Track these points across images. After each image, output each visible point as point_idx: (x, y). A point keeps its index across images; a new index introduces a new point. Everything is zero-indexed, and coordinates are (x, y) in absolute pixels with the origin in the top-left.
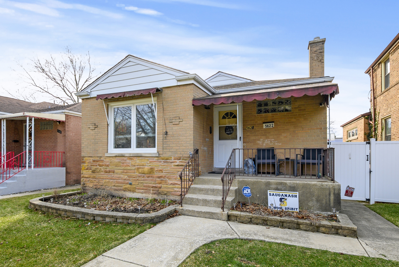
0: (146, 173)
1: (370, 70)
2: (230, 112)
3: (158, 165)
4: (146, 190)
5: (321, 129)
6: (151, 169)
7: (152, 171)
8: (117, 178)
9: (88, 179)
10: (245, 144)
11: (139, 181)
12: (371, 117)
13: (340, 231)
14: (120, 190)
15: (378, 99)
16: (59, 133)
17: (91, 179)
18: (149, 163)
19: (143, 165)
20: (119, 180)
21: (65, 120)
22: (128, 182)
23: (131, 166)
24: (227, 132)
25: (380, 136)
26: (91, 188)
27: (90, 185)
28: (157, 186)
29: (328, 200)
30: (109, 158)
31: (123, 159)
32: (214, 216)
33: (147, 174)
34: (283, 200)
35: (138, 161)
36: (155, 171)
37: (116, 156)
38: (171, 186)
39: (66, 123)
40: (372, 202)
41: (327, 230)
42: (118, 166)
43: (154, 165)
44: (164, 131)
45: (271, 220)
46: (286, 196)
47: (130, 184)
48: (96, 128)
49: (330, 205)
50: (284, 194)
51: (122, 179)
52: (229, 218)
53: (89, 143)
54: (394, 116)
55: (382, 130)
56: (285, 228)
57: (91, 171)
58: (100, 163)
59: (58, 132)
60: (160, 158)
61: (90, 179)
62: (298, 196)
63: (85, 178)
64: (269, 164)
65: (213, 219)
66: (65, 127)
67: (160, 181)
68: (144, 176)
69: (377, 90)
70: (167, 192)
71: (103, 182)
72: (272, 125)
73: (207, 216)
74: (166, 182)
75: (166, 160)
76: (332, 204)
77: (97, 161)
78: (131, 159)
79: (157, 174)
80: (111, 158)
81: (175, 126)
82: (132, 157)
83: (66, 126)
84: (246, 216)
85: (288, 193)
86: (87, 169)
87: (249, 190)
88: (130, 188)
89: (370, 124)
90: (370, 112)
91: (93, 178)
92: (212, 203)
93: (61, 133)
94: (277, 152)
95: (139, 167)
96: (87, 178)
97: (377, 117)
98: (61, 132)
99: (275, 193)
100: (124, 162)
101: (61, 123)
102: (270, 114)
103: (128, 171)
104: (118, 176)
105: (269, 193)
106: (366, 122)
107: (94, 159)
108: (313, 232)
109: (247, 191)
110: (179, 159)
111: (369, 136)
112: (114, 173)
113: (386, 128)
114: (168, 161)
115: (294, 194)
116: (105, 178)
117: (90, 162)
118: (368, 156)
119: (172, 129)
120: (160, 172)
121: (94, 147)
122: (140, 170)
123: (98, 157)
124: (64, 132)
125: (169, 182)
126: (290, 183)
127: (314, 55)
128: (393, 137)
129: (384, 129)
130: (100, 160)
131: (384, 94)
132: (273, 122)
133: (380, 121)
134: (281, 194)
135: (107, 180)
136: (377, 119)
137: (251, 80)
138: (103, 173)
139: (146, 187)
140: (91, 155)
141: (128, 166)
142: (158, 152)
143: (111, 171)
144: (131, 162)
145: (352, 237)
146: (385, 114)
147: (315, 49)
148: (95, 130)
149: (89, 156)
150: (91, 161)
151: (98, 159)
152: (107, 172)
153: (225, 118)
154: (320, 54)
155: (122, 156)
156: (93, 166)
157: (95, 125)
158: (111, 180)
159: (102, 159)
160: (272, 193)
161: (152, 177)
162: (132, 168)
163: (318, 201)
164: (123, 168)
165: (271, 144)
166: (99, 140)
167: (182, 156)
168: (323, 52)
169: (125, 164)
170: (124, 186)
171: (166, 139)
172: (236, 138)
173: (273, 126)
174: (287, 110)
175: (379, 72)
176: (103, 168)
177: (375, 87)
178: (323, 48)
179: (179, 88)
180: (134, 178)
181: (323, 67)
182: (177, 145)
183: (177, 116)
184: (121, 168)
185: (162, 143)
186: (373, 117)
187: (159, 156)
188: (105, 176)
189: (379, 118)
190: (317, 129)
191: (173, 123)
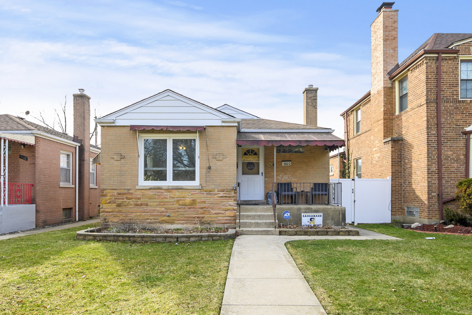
0: (187, 204)
1: (345, 114)
2: (251, 150)
3: (200, 197)
4: (188, 220)
5: (326, 168)
6: (193, 200)
7: (194, 202)
8: (152, 211)
9: (111, 214)
10: (266, 179)
11: (179, 213)
12: (345, 156)
13: (351, 233)
14: (156, 223)
15: (351, 141)
16: (22, 160)
17: (115, 214)
18: (190, 195)
19: (184, 197)
20: (154, 213)
21: (34, 143)
22: (166, 214)
23: (169, 198)
24: (248, 168)
25: (352, 174)
26: (116, 223)
27: (113, 220)
28: (200, 216)
29: (338, 218)
30: (140, 190)
31: (160, 191)
32: (269, 233)
33: (189, 205)
34: (312, 219)
35: (177, 193)
36: (197, 203)
37: (150, 189)
38: (215, 216)
39: (36, 148)
40: (356, 224)
41: (344, 233)
42: (152, 198)
43: (195, 197)
44: (208, 165)
45: (310, 232)
46: (314, 216)
47: (169, 216)
48: (122, 159)
49: (339, 221)
50: (313, 215)
51: (158, 211)
52: (281, 233)
53: (113, 174)
54: (363, 158)
55: (354, 168)
56: (319, 235)
57: (115, 204)
58: (129, 196)
59: (20, 158)
60: (203, 190)
61: (113, 213)
62: (322, 216)
63: (107, 212)
64: (288, 195)
65: (268, 235)
66: (34, 152)
67: (203, 212)
68: (185, 208)
69: (350, 134)
70: (211, 221)
71: (133, 216)
72: (289, 163)
73: (264, 233)
74: (209, 212)
75: (209, 192)
76: (341, 221)
77: (124, 194)
78: (170, 192)
79: (198, 206)
80: (143, 191)
81: (218, 161)
82: (169, 190)
83: (36, 152)
84: (293, 230)
85: (316, 214)
86: (109, 203)
87: (289, 214)
88: (169, 219)
89: (345, 162)
90: (345, 152)
91: (119, 212)
92: (263, 224)
93: (27, 160)
94: (294, 186)
95: (179, 199)
96: (109, 212)
97: (350, 157)
98: (27, 158)
99: (307, 215)
100: (160, 194)
101: (26, 146)
102: (288, 154)
103: (165, 203)
104: (153, 209)
105: (302, 215)
106: (341, 161)
107: (119, 191)
108: (336, 235)
109: (287, 215)
110: (223, 191)
111: (343, 173)
112: (147, 206)
113: (357, 167)
114: (212, 193)
115: (320, 215)
116: (135, 211)
117: (114, 195)
118: (353, 189)
119: (214, 164)
120: (203, 203)
121: (119, 179)
122: (181, 202)
123: (125, 190)
124: (33, 158)
125: (212, 212)
126: (315, 208)
127: (310, 100)
128: (363, 175)
129: (356, 168)
130: (128, 193)
131: (356, 138)
132: (290, 161)
133: (353, 160)
134: (311, 215)
135: (139, 213)
136: (350, 159)
137: (258, 117)
138: (133, 206)
139: (187, 218)
140: (115, 188)
141: (166, 198)
142: (200, 185)
143: (144, 204)
144: (169, 194)
145: (357, 236)
146: (357, 155)
147: (310, 96)
148: (121, 161)
149: (111, 188)
150: (116, 194)
151: (126, 191)
152: (138, 205)
153: (247, 154)
154: (314, 100)
155: (159, 188)
156: (119, 199)
157: (121, 156)
158: (144, 214)
159: (130, 191)
160: (305, 215)
161: (194, 208)
162: (171, 200)
163: (332, 219)
164: (159, 200)
165: (288, 179)
166: (127, 172)
167: (225, 188)
168: (316, 99)
169: (162, 197)
170: (161, 218)
171: (209, 173)
172: (258, 174)
173: (291, 164)
174: (300, 152)
175: (352, 117)
176: (132, 201)
177: (348, 130)
178: (316, 96)
179: (222, 128)
180: (173, 210)
181: (316, 113)
182: (221, 179)
183: (221, 153)
184: (156, 201)
185: (205, 176)
186: (347, 156)
187: (201, 189)
188: (135, 210)
189: (352, 158)
190: (323, 168)
191: (217, 159)
